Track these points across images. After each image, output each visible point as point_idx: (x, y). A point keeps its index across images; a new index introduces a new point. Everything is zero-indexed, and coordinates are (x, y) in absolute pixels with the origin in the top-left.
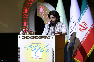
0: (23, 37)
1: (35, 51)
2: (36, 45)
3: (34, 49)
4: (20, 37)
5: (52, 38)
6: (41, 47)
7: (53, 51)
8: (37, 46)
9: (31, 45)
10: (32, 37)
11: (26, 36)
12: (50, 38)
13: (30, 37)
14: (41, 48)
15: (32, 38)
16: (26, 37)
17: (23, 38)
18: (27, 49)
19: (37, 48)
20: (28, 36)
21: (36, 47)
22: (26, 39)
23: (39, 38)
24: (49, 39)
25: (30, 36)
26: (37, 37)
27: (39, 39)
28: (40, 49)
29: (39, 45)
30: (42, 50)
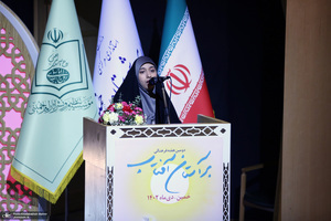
0: (123, 133)
1: (167, 174)
2: (171, 155)
3: (163, 169)
4: (113, 132)
5: (223, 131)
6: (185, 163)
7: (226, 172)
8: (172, 159)
9: (153, 157)
10: (155, 129)
11: (134, 127)
12: (215, 131)
13: (149, 132)
14: (186, 166)
15: (155, 135)
16: (134, 133)
17: (124, 136)
18: (140, 171)
19: (172, 166)
20: (143, 129)
21: (169, 163)
22: (134, 139)
23: (179, 132)
24: (214, 134)
25: (149, 127)
26: (173, 129)
27: (179, 137)
28: (182, 170)
29: (179, 155)
30: (190, 171)
